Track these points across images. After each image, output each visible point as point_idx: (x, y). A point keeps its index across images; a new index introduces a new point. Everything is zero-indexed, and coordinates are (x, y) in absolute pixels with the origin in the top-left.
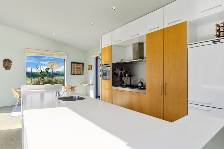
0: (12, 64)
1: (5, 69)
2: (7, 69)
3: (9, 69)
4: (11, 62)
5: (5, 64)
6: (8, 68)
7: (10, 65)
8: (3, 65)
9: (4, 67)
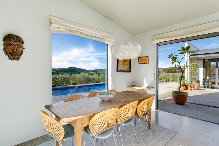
0: (24, 46)
1: (10, 58)
2: (14, 59)
3: (18, 59)
4: (23, 43)
5: (10, 45)
6: (17, 56)
7: (20, 49)
8: (4, 49)
9: (6, 53)
